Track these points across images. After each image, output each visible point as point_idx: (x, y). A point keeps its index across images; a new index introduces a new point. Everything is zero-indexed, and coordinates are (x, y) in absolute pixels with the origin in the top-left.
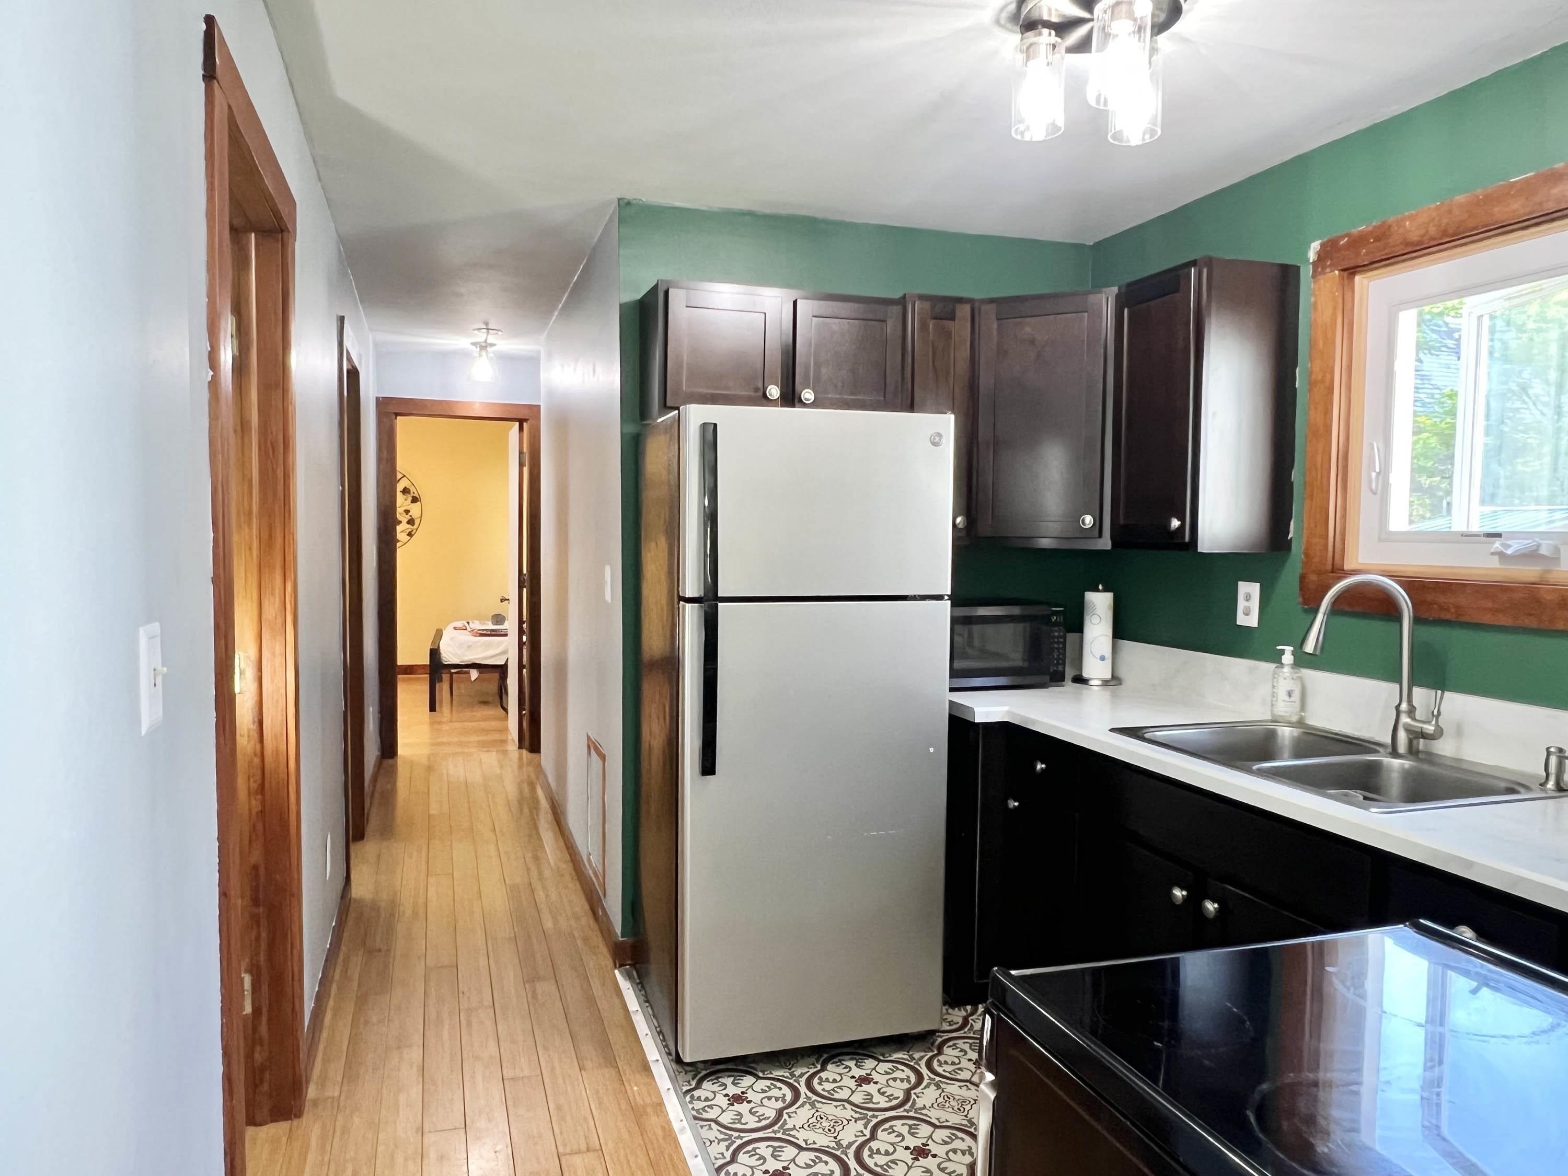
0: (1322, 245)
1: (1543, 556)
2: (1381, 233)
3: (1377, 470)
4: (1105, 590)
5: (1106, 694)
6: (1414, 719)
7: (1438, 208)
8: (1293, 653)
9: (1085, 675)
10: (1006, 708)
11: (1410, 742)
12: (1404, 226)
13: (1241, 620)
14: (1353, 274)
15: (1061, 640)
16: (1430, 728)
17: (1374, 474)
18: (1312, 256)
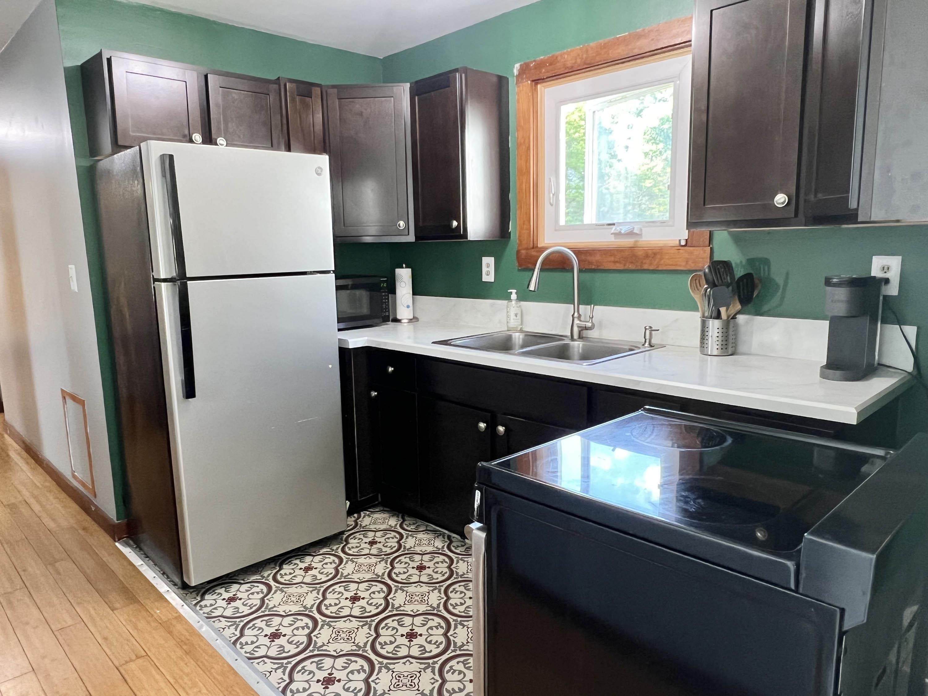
0: (520, 65)
1: (636, 234)
2: (552, 61)
3: (553, 193)
4: (406, 267)
5: (411, 326)
6: (581, 321)
7: (581, 49)
8: (516, 293)
9: (399, 317)
10: (366, 338)
11: (580, 332)
12: (564, 58)
13: (485, 278)
14: (536, 84)
15: (386, 297)
16: (589, 325)
17: (551, 195)
18: (516, 72)
